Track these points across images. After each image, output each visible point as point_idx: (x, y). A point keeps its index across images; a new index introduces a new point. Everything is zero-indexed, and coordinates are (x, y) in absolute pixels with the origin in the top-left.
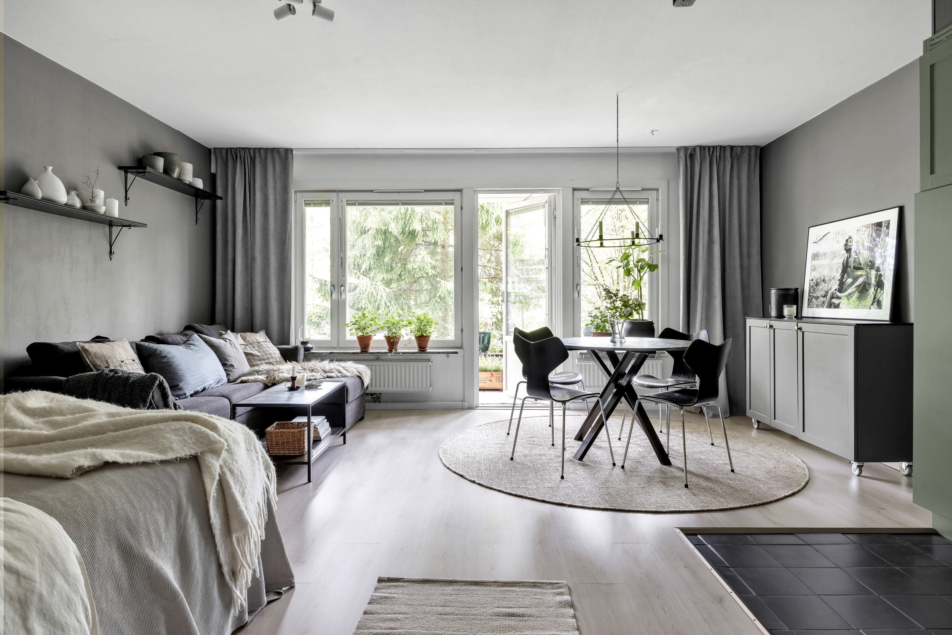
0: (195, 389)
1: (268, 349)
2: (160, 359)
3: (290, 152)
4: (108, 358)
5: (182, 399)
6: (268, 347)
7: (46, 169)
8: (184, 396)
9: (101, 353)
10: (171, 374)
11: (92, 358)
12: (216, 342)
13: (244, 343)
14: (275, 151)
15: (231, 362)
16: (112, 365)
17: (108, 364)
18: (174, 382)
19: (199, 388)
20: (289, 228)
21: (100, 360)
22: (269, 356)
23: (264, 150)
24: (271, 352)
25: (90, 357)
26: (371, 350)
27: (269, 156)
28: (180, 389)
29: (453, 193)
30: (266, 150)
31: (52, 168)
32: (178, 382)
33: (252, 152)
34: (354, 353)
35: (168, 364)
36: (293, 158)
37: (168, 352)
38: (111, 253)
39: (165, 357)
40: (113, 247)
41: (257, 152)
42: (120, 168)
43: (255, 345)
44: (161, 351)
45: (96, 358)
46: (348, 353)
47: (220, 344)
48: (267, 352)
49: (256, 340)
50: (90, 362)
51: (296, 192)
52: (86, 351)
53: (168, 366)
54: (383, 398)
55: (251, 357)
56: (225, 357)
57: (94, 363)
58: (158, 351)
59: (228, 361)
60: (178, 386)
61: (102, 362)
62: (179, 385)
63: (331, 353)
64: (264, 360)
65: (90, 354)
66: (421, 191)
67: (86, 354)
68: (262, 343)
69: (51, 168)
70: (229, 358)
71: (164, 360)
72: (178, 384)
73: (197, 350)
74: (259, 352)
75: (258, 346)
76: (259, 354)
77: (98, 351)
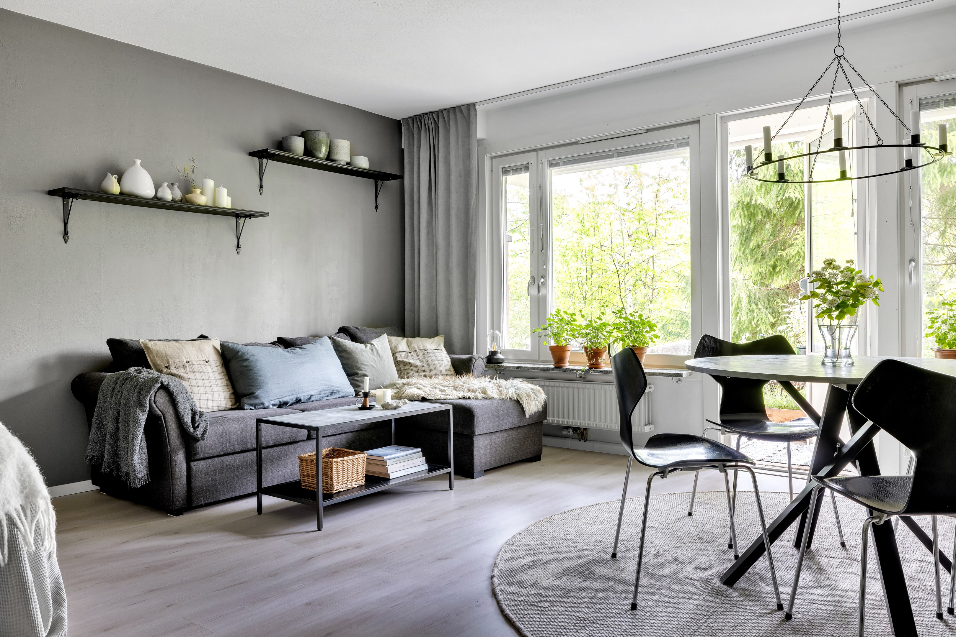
0: (281, 400)
1: (434, 358)
2: (241, 362)
3: (472, 108)
4: (170, 358)
5: (259, 409)
6: (436, 356)
7: (134, 163)
8: (262, 406)
9: (164, 352)
10: (249, 379)
11: (153, 356)
12: (352, 346)
13: (408, 350)
14: (457, 110)
15: (365, 371)
16: (173, 365)
17: (168, 364)
18: (251, 389)
19: (290, 399)
20: (472, 204)
21: (160, 360)
22: (432, 367)
23: (446, 111)
24: (436, 362)
25: (151, 355)
26: (568, 366)
27: (452, 116)
28: (256, 398)
29: (688, 127)
30: (448, 110)
31: (140, 161)
32: (255, 390)
33: (435, 115)
34: (544, 369)
35: (248, 368)
36: (476, 115)
37: (253, 355)
38: (238, 247)
39: (247, 360)
40: (241, 240)
41: (440, 114)
42: (252, 154)
43: (420, 353)
44: (243, 353)
45: (158, 356)
46: (538, 368)
47: (354, 350)
48: (430, 363)
49: (423, 346)
50: (151, 361)
51: (492, 158)
52: (148, 348)
53: (248, 370)
54: (590, 435)
55: (403, 368)
56: (358, 365)
57: (154, 362)
58: (240, 353)
59: (361, 370)
60: (253, 393)
61: (162, 362)
62: (255, 393)
63: (518, 367)
64: (424, 371)
65: (151, 352)
66: (640, 132)
67: (148, 352)
68: (429, 351)
69: (138, 161)
70: (363, 366)
71: (246, 364)
72: (255, 391)
73: (301, 355)
74: (421, 361)
75: (423, 355)
76: (418, 363)
77: (161, 349)
